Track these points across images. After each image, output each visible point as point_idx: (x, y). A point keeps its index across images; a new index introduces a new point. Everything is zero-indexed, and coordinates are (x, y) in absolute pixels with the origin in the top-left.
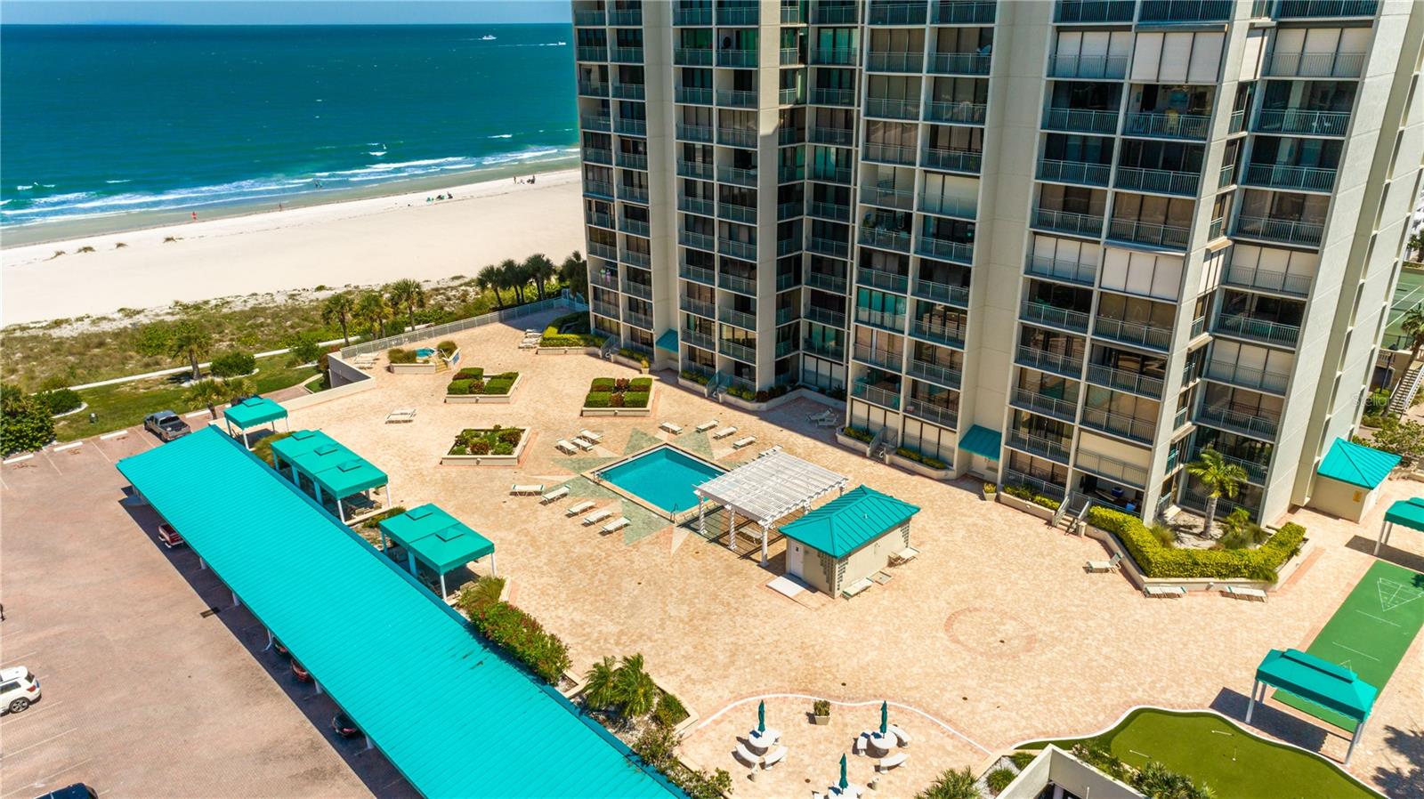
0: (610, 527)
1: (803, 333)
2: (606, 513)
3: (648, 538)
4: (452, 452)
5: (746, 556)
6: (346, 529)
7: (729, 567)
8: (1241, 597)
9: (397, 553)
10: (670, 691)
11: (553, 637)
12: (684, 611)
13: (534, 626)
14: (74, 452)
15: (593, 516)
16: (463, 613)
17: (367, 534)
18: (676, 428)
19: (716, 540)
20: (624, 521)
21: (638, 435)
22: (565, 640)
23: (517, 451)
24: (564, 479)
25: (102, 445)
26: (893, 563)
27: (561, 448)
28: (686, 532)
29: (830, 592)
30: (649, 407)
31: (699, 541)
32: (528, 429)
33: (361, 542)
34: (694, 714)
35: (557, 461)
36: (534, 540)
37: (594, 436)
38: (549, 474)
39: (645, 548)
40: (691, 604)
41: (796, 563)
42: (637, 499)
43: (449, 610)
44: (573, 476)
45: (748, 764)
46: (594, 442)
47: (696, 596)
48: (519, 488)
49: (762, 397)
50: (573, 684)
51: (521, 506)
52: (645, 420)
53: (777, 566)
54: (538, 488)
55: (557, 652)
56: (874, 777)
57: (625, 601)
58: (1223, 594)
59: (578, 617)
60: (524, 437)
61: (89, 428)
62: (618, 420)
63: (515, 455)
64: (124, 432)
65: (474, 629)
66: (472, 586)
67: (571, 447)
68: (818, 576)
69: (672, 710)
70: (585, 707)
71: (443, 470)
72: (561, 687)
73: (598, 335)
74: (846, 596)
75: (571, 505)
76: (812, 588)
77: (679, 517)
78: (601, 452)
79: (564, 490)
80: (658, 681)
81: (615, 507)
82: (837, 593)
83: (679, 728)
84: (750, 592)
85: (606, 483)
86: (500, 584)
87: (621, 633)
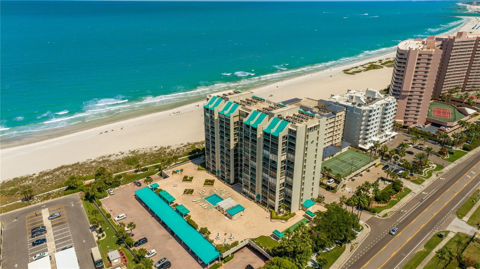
0: (205, 208)
1: (239, 174)
2: (205, 206)
3: (210, 210)
4: (184, 194)
5: (223, 213)
6: (170, 206)
7: (220, 215)
8: (283, 222)
9: (177, 211)
10: (209, 231)
11: (197, 224)
12: (213, 221)
13: (194, 223)
14: (124, 187)
15: (203, 206)
16: (186, 220)
17: (173, 207)
18: (217, 190)
19: (219, 211)
20: (207, 207)
21: (212, 191)
22: (198, 224)
23: (193, 193)
24: (200, 199)
25: (128, 186)
26: (241, 215)
27: (199, 193)
28: (215, 209)
29: (232, 219)
30: (214, 185)
31: (217, 211)
32: (195, 189)
33: (172, 208)
34: (212, 234)
35: (199, 195)
36: (195, 209)
37: (205, 191)
38: (197, 198)
39: (210, 212)
40: (214, 220)
41: (228, 215)
42: (210, 203)
43: (184, 219)
44: (201, 199)
45: (216, 239)
46: (204, 192)
47: (215, 219)
48: (193, 201)
49: (232, 184)
50: (199, 229)
51: (193, 203)
52: (213, 188)
53: (226, 215)
54: (196, 201)
55: (197, 226)
56: (229, 241)
57: (206, 219)
58: (281, 222)
59: (200, 221)
60: (194, 191)
61: (125, 183)
62: (209, 187)
63: (193, 195)
64: (130, 184)
65: (187, 222)
66: (187, 216)
67: (201, 193)
68: (230, 218)
69: (209, 233)
70: (200, 232)
71: (182, 196)
72: (197, 230)
73: (207, 169)
74: (234, 220)
75: (200, 204)
76: (230, 219)
77: (215, 207)
78: (206, 194)
79: (199, 201)
80: (208, 230)
81: (206, 204)
82: (233, 219)
83: (210, 235)
84: (222, 219)
85: (206, 200)
86: (190, 216)
87: (205, 224)
